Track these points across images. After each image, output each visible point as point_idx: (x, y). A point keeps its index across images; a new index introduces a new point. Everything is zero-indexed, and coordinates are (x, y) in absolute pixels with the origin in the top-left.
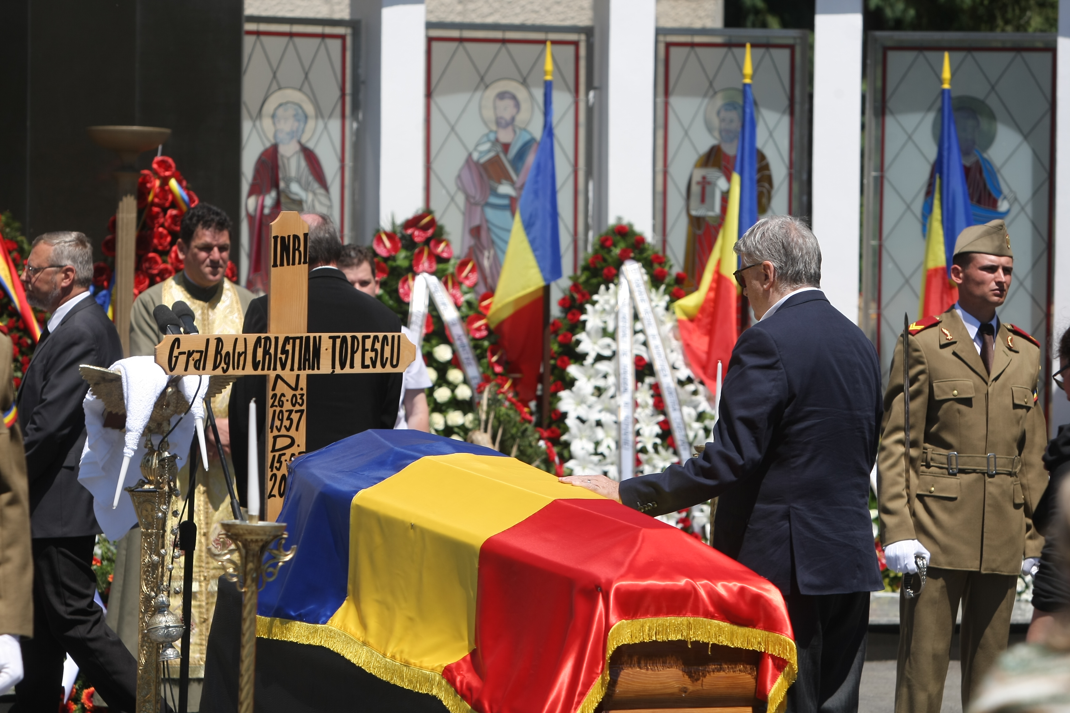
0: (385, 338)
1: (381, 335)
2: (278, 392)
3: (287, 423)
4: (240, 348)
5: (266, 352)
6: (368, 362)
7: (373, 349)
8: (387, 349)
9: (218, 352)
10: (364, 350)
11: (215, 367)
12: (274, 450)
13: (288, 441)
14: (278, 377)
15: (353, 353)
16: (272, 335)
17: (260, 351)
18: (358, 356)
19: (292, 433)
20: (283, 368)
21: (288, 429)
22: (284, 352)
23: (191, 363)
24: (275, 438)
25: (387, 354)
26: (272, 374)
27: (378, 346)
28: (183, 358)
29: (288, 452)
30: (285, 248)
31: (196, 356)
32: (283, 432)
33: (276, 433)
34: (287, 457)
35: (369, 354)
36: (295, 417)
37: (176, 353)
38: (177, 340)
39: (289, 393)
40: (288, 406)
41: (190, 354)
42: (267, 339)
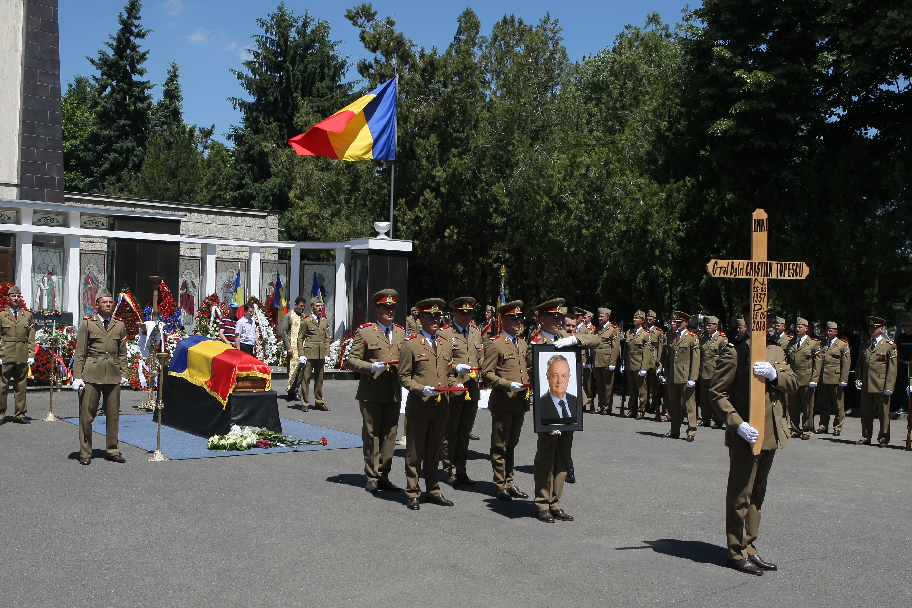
0: (797, 264)
1: (795, 263)
2: (756, 286)
3: (759, 299)
4: (741, 266)
5: (751, 268)
6: (790, 274)
7: (793, 269)
8: (798, 269)
9: (732, 268)
10: (789, 269)
11: (731, 274)
12: (754, 311)
13: (759, 307)
14: (756, 279)
15: (785, 270)
16: (753, 261)
17: (749, 268)
18: (787, 271)
19: (761, 303)
20: (758, 275)
21: (760, 302)
22: (758, 269)
23: (722, 272)
24: (755, 305)
25: (798, 271)
26: (754, 278)
27: (794, 267)
28: (718, 270)
29: (760, 311)
30: (758, 224)
31: (724, 269)
32: (758, 303)
33: (755, 303)
34: (759, 314)
35: (791, 271)
36: (762, 296)
37: (716, 267)
38: (716, 262)
39: (760, 286)
40: (760, 292)
41: (721, 268)
42: (752, 263)
